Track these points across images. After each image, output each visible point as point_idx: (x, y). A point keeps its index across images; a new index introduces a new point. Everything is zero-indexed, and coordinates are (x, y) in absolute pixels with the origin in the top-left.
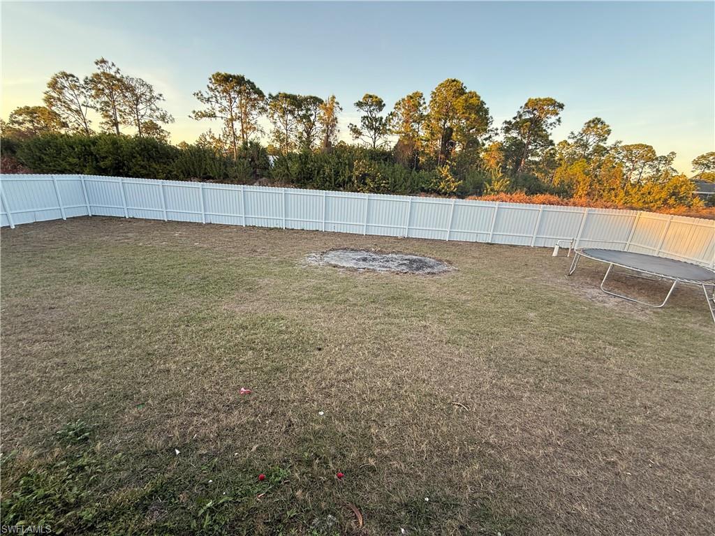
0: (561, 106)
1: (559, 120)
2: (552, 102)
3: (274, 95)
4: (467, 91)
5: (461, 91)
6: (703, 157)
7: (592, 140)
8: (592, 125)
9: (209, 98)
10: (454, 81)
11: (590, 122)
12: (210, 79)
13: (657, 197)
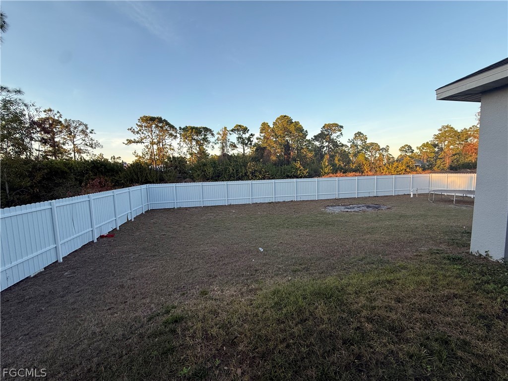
0: (342, 127)
1: (341, 134)
2: (337, 125)
3: (182, 127)
4: (293, 121)
5: (290, 121)
6: (403, 147)
7: (359, 143)
8: (357, 135)
9: (138, 131)
10: (285, 116)
11: (356, 134)
12: (139, 120)
13: (401, 169)
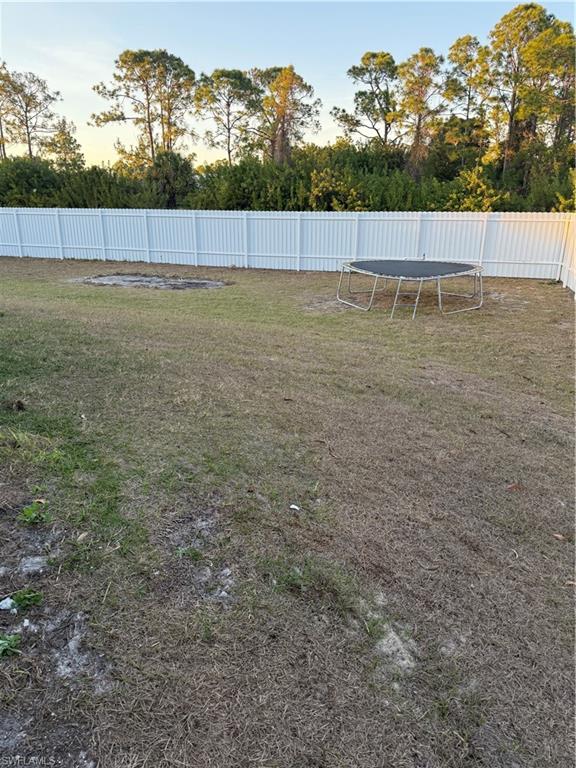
9: (115, 91)
12: (117, 62)
